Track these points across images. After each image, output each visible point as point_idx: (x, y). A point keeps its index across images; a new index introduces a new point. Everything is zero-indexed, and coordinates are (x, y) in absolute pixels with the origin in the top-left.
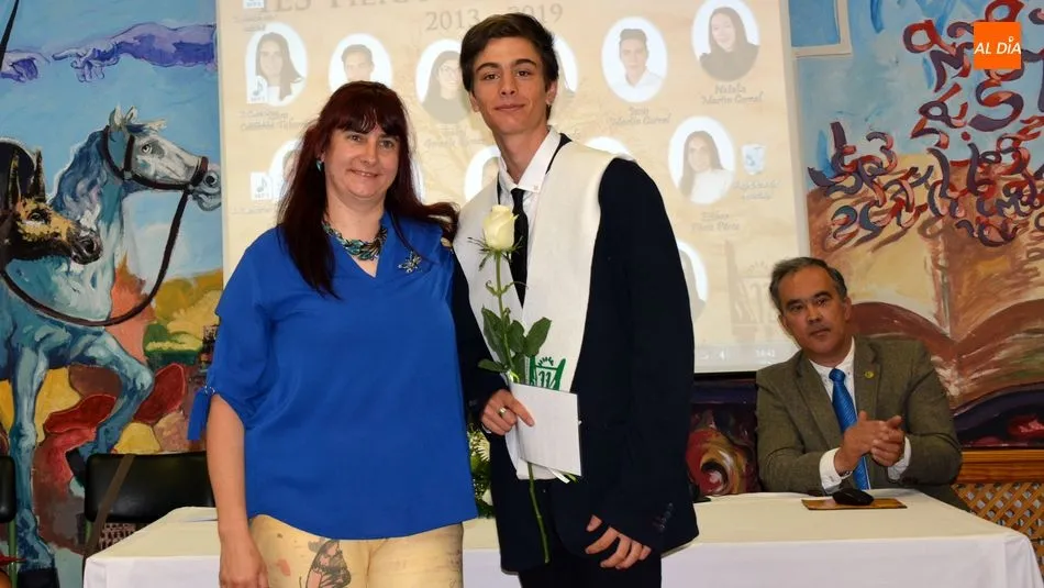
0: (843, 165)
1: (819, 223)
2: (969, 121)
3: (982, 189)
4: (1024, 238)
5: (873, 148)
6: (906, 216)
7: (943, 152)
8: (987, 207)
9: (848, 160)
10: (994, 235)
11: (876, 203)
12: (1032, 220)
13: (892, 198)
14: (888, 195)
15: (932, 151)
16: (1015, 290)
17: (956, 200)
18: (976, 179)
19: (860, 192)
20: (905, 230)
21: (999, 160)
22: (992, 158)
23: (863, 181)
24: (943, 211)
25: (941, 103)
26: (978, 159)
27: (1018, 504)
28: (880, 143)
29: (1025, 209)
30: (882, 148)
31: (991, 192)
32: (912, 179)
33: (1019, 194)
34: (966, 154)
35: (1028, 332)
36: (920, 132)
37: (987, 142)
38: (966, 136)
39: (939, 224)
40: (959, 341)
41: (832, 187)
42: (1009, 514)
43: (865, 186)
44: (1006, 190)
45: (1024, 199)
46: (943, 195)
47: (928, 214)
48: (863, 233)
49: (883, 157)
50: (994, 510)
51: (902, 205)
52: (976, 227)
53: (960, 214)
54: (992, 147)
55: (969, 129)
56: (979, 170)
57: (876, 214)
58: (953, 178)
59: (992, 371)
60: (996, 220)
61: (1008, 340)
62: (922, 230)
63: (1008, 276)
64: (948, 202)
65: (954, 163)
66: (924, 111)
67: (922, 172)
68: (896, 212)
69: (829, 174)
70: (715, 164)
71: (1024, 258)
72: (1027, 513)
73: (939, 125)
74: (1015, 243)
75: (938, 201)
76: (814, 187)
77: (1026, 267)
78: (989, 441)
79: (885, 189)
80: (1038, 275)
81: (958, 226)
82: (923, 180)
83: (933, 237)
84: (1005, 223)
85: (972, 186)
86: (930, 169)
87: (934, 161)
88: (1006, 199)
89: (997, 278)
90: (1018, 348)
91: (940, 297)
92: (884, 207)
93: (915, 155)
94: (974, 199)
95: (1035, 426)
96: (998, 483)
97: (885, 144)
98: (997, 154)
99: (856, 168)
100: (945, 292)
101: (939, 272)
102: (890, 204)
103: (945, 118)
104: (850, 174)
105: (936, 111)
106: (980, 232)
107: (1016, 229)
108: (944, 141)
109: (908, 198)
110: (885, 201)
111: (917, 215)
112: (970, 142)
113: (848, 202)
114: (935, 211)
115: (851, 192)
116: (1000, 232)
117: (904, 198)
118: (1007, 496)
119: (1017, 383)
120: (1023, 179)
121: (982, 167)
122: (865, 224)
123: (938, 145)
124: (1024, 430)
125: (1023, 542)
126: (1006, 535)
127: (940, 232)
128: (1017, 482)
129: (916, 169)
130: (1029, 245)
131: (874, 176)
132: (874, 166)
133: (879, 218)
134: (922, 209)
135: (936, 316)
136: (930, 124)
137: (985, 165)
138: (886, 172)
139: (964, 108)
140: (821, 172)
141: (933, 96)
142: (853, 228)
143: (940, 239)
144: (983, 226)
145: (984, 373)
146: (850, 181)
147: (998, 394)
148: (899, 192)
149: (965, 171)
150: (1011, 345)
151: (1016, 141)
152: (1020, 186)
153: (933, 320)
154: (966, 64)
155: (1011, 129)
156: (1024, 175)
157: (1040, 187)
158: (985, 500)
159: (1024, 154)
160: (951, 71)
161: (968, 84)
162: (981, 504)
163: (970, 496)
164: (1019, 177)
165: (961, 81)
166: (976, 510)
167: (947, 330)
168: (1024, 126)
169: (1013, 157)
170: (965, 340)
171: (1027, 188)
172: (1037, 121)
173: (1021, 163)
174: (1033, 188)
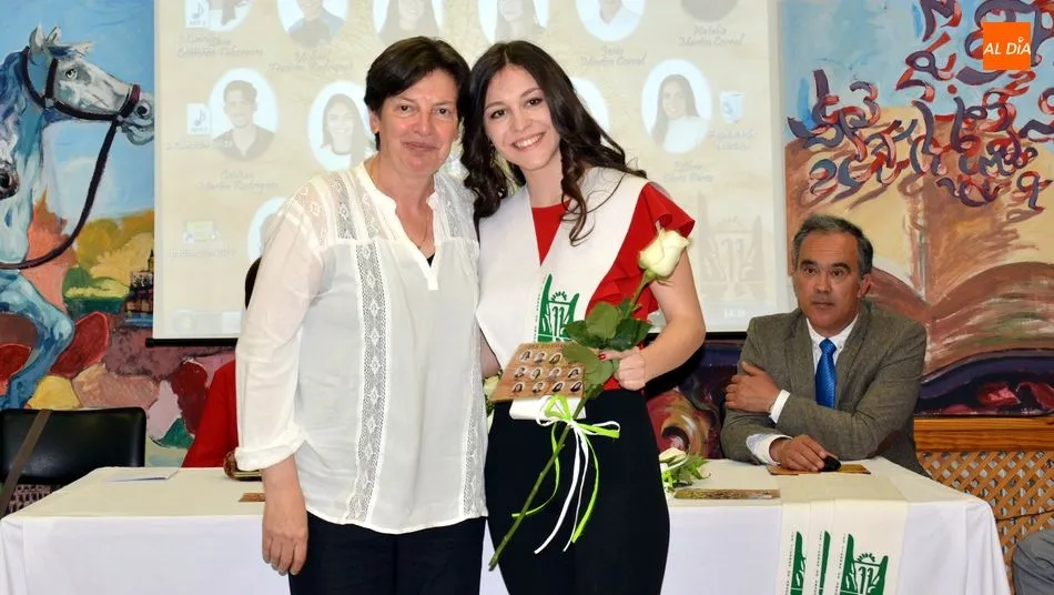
0: (825, 116)
1: (796, 176)
2: (956, 74)
3: (965, 146)
4: (1005, 198)
5: (857, 99)
6: (886, 172)
7: (928, 104)
8: (969, 166)
9: (830, 110)
10: (974, 195)
11: (856, 157)
12: (1014, 179)
13: (873, 153)
14: (870, 150)
15: (916, 104)
16: (993, 253)
17: (939, 156)
18: (961, 135)
19: (841, 145)
20: (885, 187)
21: (985, 115)
22: (978, 113)
23: (844, 133)
24: (925, 168)
25: (928, 54)
26: (964, 114)
27: (984, 473)
28: (864, 93)
29: (1008, 168)
30: (866, 99)
31: (975, 148)
32: (895, 134)
33: (1003, 152)
34: (950, 108)
35: (1004, 296)
36: (905, 83)
37: (973, 96)
38: (952, 89)
39: (920, 182)
40: (933, 304)
41: (813, 139)
42: (974, 484)
43: (846, 139)
44: (990, 147)
45: (1008, 157)
46: (925, 151)
47: (910, 170)
48: (842, 188)
49: (866, 109)
50: (959, 479)
51: (884, 160)
52: (957, 186)
53: (942, 172)
54: (980, 104)
55: (955, 82)
56: (964, 126)
57: (856, 169)
58: (937, 133)
59: (963, 337)
60: (978, 178)
61: (984, 304)
62: (902, 187)
63: (986, 237)
64: (931, 158)
65: (938, 117)
66: (911, 61)
67: (905, 125)
68: (877, 168)
69: (810, 125)
70: (691, 110)
71: (1004, 219)
72: (992, 483)
73: (926, 77)
74: (996, 203)
75: (919, 156)
76: (794, 138)
77: (1006, 229)
78: (959, 409)
79: (866, 143)
80: (1017, 237)
81: (939, 184)
82: (907, 134)
83: (913, 195)
84: (987, 182)
85: (956, 144)
86: (914, 123)
87: (918, 115)
88: (990, 157)
89: (975, 240)
90: (991, 314)
91: (917, 257)
92: (864, 163)
93: (899, 107)
94: (956, 156)
95: (1006, 394)
96: (964, 452)
97: (868, 95)
98: (983, 109)
99: (837, 120)
100: (922, 253)
101: (917, 232)
102: (871, 159)
103: (932, 69)
104: (832, 126)
105: (923, 62)
106: (961, 192)
107: (997, 189)
108: (929, 94)
109: (889, 152)
110: (866, 155)
111: (898, 171)
112: (956, 95)
113: (827, 155)
114: (916, 167)
115: (831, 145)
116: (980, 190)
117: (886, 153)
118: (973, 465)
119: (990, 349)
120: (1008, 136)
121: (967, 123)
122: (844, 179)
123: (923, 97)
124: (994, 398)
125: (983, 510)
126: (970, 501)
127: (921, 189)
128: (985, 451)
129: (900, 123)
130: (1010, 205)
131: (856, 128)
132: (857, 118)
133: (858, 173)
134: (903, 165)
135: (911, 278)
136: (916, 75)
137: (971, 120)
138: (868, 125)
139: (952, 59)
140: (800, 123)
141: (920, 46)
142: (832, 183)
143: (920, 197)
144: (969, 183)
145: (957, 338)
146: (831, 134)
147: (970, 360)
148: (880, 146)
149: (951, 125)
150: (985, 309)
151: (1003, 96)
152: (1004, 143)
153: (908, 282)
154: (957, 12)
155: (1000, 83)
156: (1009, 133)
157: (1024, 145)
158: (950, 469)
159: (1010, 110)
160: (941, 20)
161: (958, 34)
162: (946, 473)
163: (936, 465)
164: (1004, 134)
165: (951, 31)
166: (941, 480)
167: (922, 293)
168: (1014, 80)
169: (1000, 112)
170: (940, 304)
171: (1012, 146)
172: (1025, 76)
173: (1007, 120)
174: (1017, 146)
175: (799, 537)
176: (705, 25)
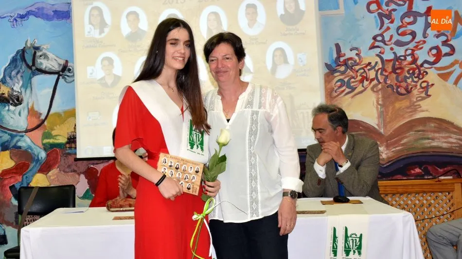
0: (340, 62)
1: (329, 86)
2: (393, 42)
3: (398, 71)
4: (415, 92)
5: (353, 54)
6: (366, 83)
7: (382, 55)
8: (400, 79)
9: (342, 59)
10: (403, 91)
11: (353, 78)
12: (419, 84)
13: (360, 76)
14: (359, 74)
15: (377, 55)
16: (411, 114)
17: (387, 76)
18: (396, 67)
19: (347, 73)
20: (365, 89)
21: (405, 59)
22: (403, 58)
23: (348, 68)
24: (381, 81)
25: (382, 35)
26: (397, 58)
27: (409, 202)
29: (416, 80)
30: (357, 54)
31: (402, 72)
32: (369, 67)
33: (414, 73)
34: (391, 56)
35: (416, 131)
36: (373, 47)
37: (400, 51)
38: (392, 49)
39: (380, 86)
40: (387, 135)
41: (335, 71)
42: (406, 207)
43: (349, 70)
44: (408, 71)
45: (416, 75)
46: (381, 74)
47: (375, 82)
48: (348, 90)
49: (357, 58)
50: (400, 205)
51: (365, 78)
52: (395, 87)
53: (389, 82)
54: (403, 54)
55: (393, 46)
56: (397, 63)
57: (353, 82)
58: (386, 67)
59: (400, 148)
60: (404, 84)
61: (408, 134)
62: (372, 89)
63: (408, 108)
64: (384, 77)
65: (386, 60)
66: (375, 38)
67: (373, 64)
68: (362, 81)
69: (334, 65)
70: (286, 61)
71: (415, 100)
72: (413, 206)
73: (381, 44)
74: (411, 94)
75: (379, 76)
76: (328, 71)
77: (416, 104)
78: (399, 177)
79: (357, 71)
80: (421, 107)
81: (388, 87)
82: (374, 68)
83: (377, 92)
84: (407, 86)
85: (394, 70)
86: (377, 63)
87: (378, 60)
88: (408, 76)
89: (404, 109)
90: (411, 138)
91: (379, 117)
92: (356, 80)
93: (371, 57)
94: (394, 76)
95: (418, 170)
96: (401, 194)
97: (357, 52)
98: (405, 56)
99: (345, 63)
100: (382, 115)
101: (379, 106)
102: (359, 78)
103: (383, 41)
104: (343, 65)
105: (379, 38)
106: (397, 90)
107: (412, 88)
108: (382, 51)
109: (367, 75)
110: (357, 76)
111: (370, 82)
112: (393, 51)
113: (341, 77)
114: (378, 80)
115: (343, 73)
116: (405, 89)
117: (365, 75)
118: (405, 199)
119: (411, 152)
120: (415, 67)
121: (398, 62)
122: (349, 86)
123: (380, 53)
124: (413, 172)
125: (410, 217)
126: (405, 213)
127: (380, 90)
128: (410, 193)
129: (371, 63)
130: (417, 95)
131: (353, 66)
132: (353, 62)
133: (354, 84)
134: (373, 80)
135: (377, 125)
136: (377, 44)
137: (400, 61)
138: (358, 64)
139: (391, 37)
140: (330, 65)
141: (378, 32)
142: (344, 88)
143: (380, 93)
144: (398, 87)
145: (397, 149)
146: (343, 68)
147: (403, 157)
148: (363, 73)
149: (391, 63)
150: (409, 137)
151: (413, 51)
152: (414, 70)
153: (376, 127)
154: (393, 18)
155: (411, 46)
156: (416, 65)
157: (422, 70)
158: (396, 201)
159: (416, 56)
160: (386, 21)
161: (394, 27)
162: (394, 203)
163: (390, 199)
164: (414, 66)
165: (390, 25)
166: (392, 205)
167: (382, 131)
168: (417, 44)
169: (412, 57)
170: (389, 135)
171: (417, 71)
172: (422, 42)
173: (415, 60)
174: (420, 71)
175: (335, 229)
176: (291, 27)
